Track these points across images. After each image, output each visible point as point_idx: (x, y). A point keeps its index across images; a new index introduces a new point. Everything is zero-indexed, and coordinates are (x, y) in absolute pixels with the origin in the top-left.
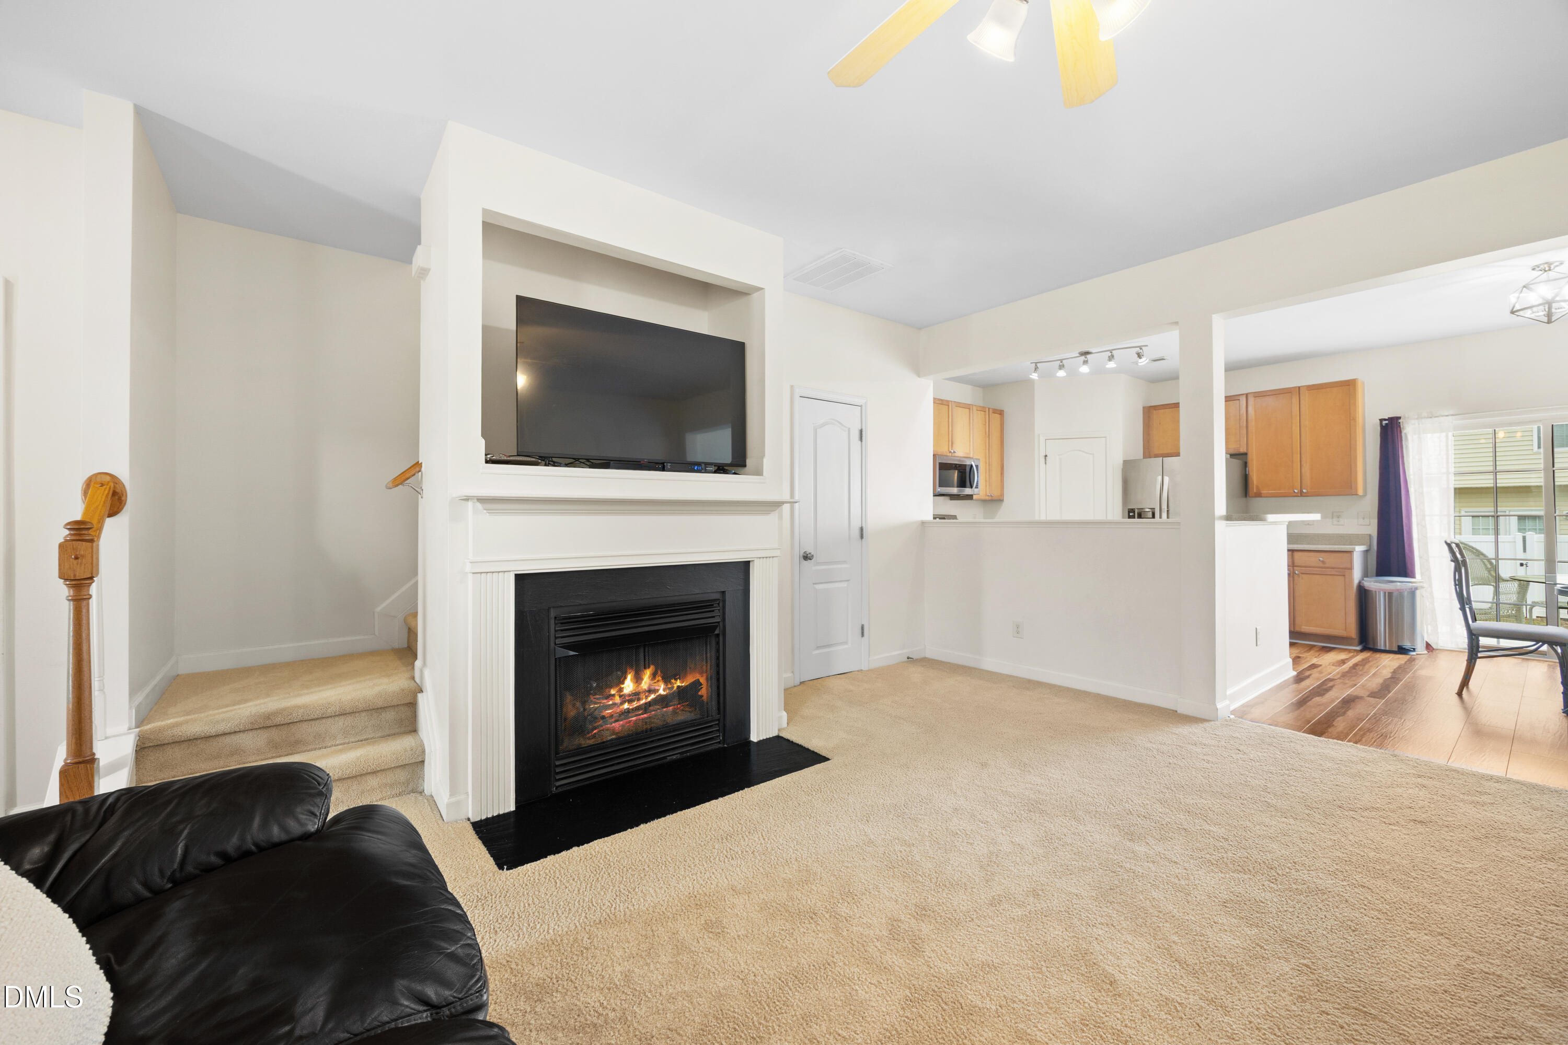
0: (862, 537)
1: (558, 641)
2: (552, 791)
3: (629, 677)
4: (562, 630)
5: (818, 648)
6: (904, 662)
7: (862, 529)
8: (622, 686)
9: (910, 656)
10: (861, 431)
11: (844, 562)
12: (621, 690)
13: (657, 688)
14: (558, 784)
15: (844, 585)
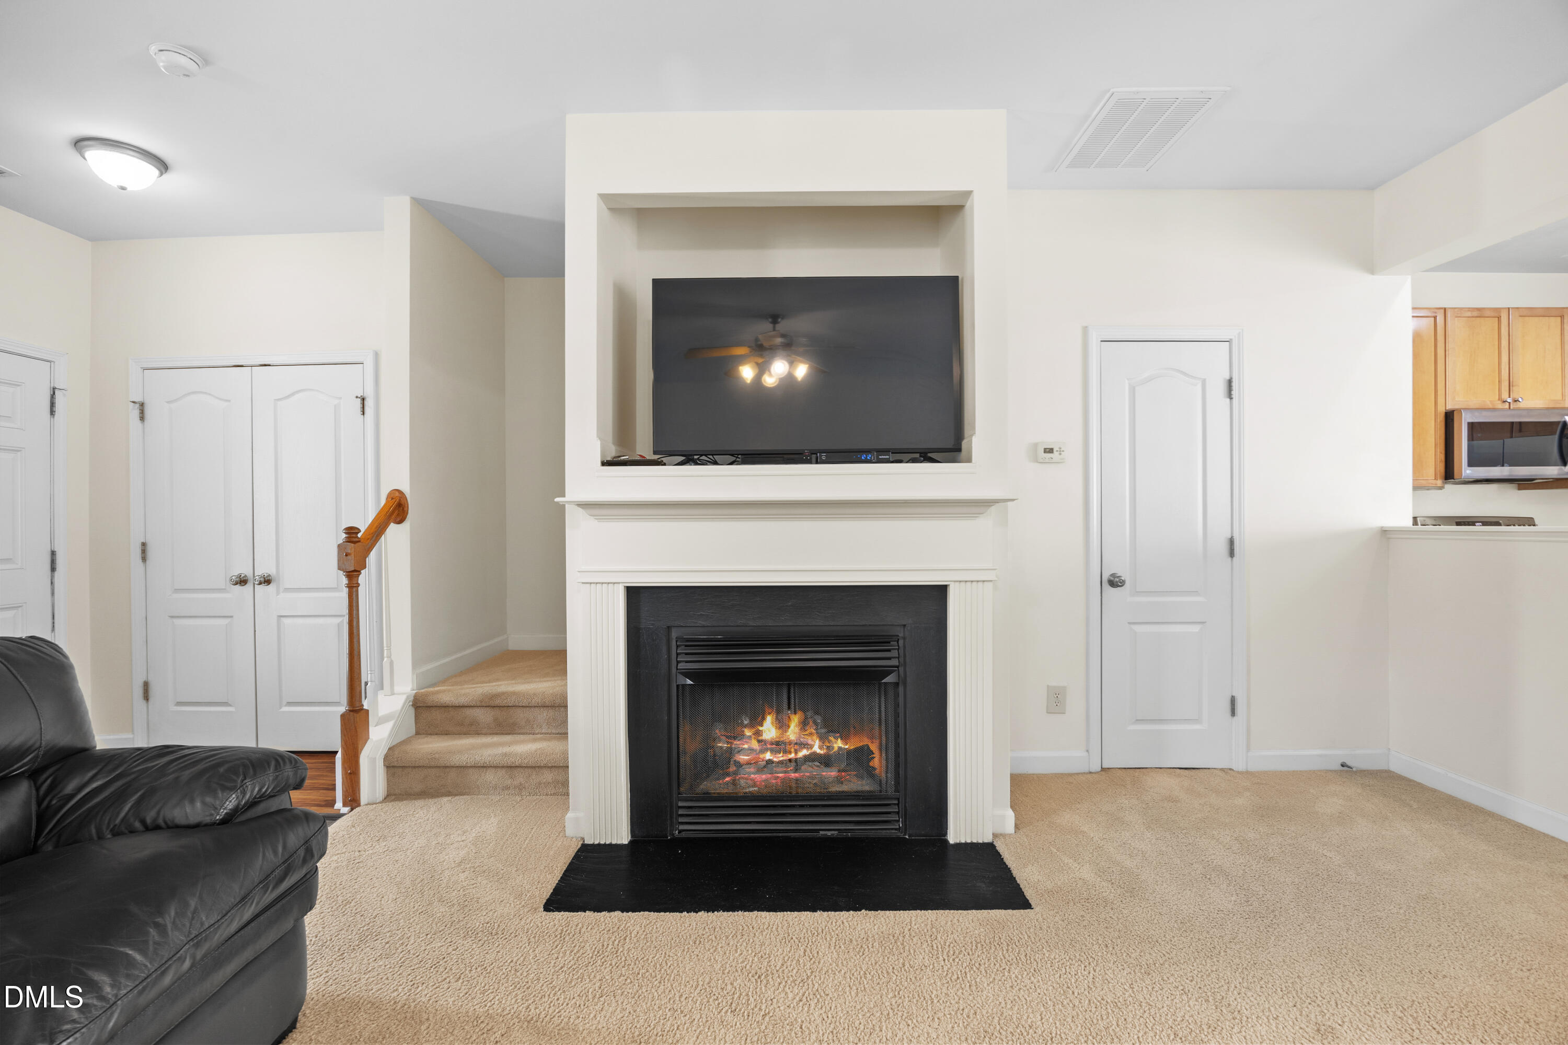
0: (1232, 553)
1: (681, 666)
2: (674, 834)
3: (769, 719)
4: (686, 654)
5: (1138, 721)
6: (1335, 771)
7: (1231, 542)
8: (760, 728)
9: (1349, 763)
10: (1230, 382)
11: (1195, 593)
12: (758, 733)
13: (810, 742)
14: (682, 827)
15: (1196, 629)
